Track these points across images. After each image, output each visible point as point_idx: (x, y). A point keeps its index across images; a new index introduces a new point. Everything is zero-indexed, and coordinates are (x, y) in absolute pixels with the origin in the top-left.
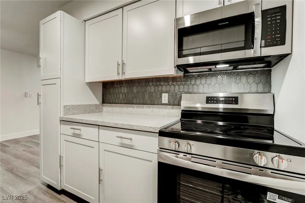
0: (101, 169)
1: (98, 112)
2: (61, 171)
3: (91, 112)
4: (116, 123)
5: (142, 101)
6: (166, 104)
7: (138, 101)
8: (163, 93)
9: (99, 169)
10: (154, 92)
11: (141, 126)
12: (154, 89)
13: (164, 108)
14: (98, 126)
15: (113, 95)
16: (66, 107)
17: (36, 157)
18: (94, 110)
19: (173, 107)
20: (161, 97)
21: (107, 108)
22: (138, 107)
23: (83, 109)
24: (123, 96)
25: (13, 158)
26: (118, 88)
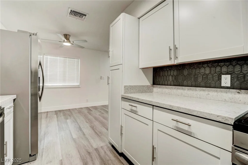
0: (155, 147)
1: (149, 92)
2: (122, 138)
3: (144, 92)
4: (171, 105)
5: (194, 83)
6: (227, 88)
7: (190, 84)
8: (223, 74)
9: (153, 146)
10: (210, 74)
11: (204, 112)
12: (209, 70)
13: (225, 92)
14: (152, 106)
15: (162, 77)
16: (126, 87)
17: (106, 121)
18: (146, 90)
19: (240, 92)
20: (220, 79)
21: (157, 89)
22: (189, 90)
23: (138, 89)
24: (172, 79)
25: (94, 120)
26: (168, 71)
